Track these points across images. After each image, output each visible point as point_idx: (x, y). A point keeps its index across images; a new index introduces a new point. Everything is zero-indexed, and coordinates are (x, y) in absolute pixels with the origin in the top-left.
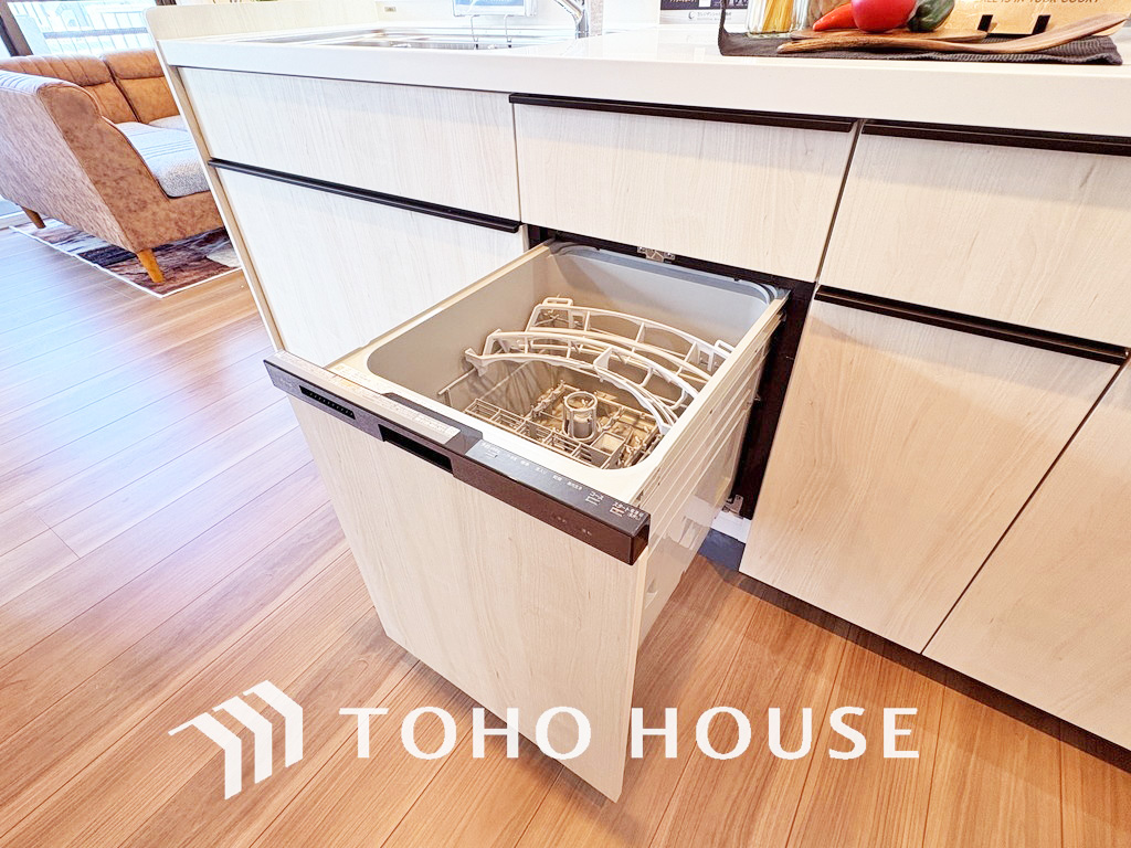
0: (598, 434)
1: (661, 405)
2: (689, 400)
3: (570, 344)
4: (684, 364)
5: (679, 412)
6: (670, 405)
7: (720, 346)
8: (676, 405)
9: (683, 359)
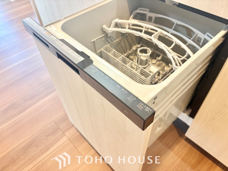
0: (149, 65)
1: (176, 57)
2: (189, 57)
3: (144, 27)
4: (190, 41)
5: (183, 61)
6: (180, 57)
7: (208, 35)
8: (183, 58)
9: (190, 39)
